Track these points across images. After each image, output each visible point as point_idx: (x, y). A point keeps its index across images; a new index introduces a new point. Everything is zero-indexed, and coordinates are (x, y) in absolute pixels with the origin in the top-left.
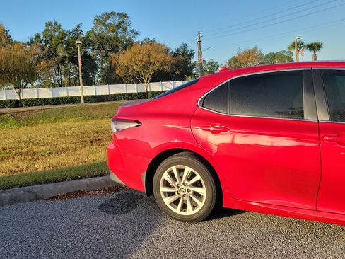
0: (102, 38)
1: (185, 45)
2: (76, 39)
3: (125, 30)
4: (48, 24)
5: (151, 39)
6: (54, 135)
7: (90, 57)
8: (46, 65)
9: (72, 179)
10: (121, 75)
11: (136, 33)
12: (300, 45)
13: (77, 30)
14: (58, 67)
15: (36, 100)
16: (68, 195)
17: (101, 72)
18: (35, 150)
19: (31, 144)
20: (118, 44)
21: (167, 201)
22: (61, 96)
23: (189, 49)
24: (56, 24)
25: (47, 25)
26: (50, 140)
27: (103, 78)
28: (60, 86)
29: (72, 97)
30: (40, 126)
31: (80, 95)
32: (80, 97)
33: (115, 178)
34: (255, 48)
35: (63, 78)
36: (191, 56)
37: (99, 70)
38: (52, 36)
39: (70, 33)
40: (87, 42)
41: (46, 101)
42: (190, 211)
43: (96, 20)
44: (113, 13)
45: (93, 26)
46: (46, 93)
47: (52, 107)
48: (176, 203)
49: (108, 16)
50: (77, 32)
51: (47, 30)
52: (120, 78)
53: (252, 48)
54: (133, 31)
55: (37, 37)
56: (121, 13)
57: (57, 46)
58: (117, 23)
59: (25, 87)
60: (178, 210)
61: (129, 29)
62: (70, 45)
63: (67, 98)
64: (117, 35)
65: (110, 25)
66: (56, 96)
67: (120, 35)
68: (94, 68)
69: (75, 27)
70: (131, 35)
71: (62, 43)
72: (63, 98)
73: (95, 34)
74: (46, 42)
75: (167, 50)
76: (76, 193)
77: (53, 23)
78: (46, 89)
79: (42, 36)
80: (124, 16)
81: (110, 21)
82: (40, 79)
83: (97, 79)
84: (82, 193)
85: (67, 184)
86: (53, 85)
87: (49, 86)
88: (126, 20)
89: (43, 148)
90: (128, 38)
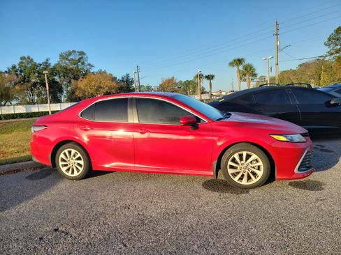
0: (66, 69)
1: (128, 75)
2: (45, 69)
3: (83, 63)
4: (23, 58)
5: (103, 70)
6: (24, 140)
7: (57, 83)
8: (20, 89)
9: (12, 163)
10: (80, 95)
11: (92, 66)
12: (201, 76)
13: (46, 63)
14: (32, 90)
15: (12, 114)
16: (8, 172)
17: (67, 93)
18: (6, 150)
19: (4, 147)
20: (78, 73)
21: (64, 169)
22: (33, 111)
23: (130, 77)
24: (29, 58)
25: (21, 59)
26: (20, 143)
27: (68, 97)
28: (34, 104)
29: (42, 112)
30: (14, 133)
31: (48, 110)
32: (48, 112)
33: (35, 159)
34: (173, 78)
35: (36, 98)
36: (132, 82)
37: (65, 92)
38: (25, 67)
39: (41, 65)
40: (54, 72)
41: (21, 116)
42: (76, 174)
43: (61, 56)
44: (74, 51)
45: (59, 60)
46: (21, 109)
47: (26, 119)
48: (68, 170)
49: (70, 53)
50: (46, 65)
51: (21, 63)
52: (79, 98)
53: (171, 78)
54: (89, 65)
55: (14, 67)
56: (80, 51)
57: (30, 74)
58: (77, 59)
59: (4, 105)
60: (69, 174)
61: (86, 63)
62: (40, 74)
63: (38, 113)
64: (78, 67)
65: (72, 60)
66: (29, 111)
67: (80, 67)
68: (61, 91)
69: (44, 61)
70: (88, 67)
71: (35, 73)
72: (34, 113)
73: (61, 67)
74: (21, 71)
75: (116, 78)
76: (14, 171)
77: (26, 57)
78: (20, 106)
79: (17, 67)
80: (82, 53)
81: (72, 57)
82: (16, 98)
83: (63, 99)
84: (18, 171)
85: (8, 166)
86: (29, 103)
87: (25, 104)
88: (84, 57)
89: (13, 149)
90: (86, 69)
